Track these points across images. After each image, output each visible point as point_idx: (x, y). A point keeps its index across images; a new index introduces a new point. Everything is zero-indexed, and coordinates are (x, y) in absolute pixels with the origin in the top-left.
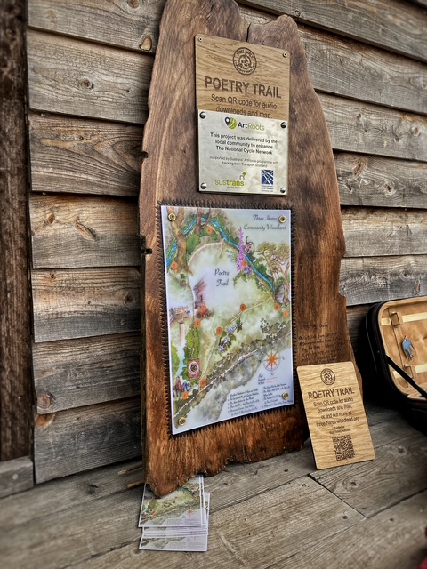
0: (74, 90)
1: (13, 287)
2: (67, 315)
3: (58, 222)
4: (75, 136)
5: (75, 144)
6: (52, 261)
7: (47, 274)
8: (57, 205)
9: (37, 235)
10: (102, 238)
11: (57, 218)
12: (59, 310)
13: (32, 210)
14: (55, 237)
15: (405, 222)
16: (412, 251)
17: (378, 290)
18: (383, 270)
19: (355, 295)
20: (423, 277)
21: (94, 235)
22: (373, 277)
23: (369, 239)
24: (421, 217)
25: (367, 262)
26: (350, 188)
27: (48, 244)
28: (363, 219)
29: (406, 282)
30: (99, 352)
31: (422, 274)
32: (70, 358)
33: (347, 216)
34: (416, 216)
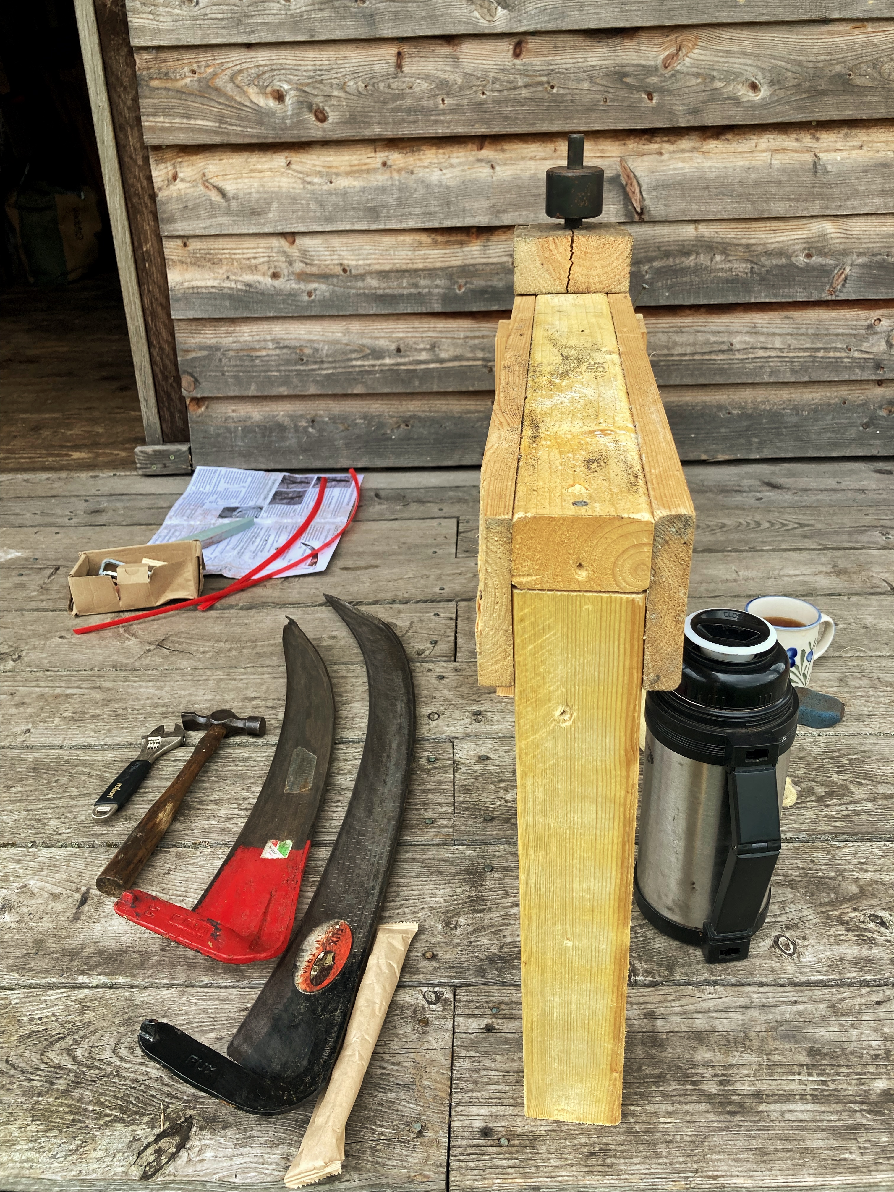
0: (177, 11)
1: (149, 256)
2: (204, 291)
3: (182, 180)
4: (186, 69)
5: (188, 80)
6: (181, 227)
7: (179, 242)
8: (180, 160)
9: (161, 195)
10: (234, 198)
11: (180, 175)
12: (195, 284)
13: (153, 167)
14: (179, 199)
15: (809, 150)
16: (827, 208)
17: (727, 281)
18: (748, 246)
19: (669, 288)
20: (861, 260)
21: (223, 194)
22: (718, 258)
23: (707, 188)
24: (861, 136)
25: (706, 231)
26: (650, 96)
27: (174, 207)
28: (693, 150)
29: (808, 269)
30: (247, 338)
31: (860, 254)
32: (214, 341)
33: (654, 146)
34: (846, 135)
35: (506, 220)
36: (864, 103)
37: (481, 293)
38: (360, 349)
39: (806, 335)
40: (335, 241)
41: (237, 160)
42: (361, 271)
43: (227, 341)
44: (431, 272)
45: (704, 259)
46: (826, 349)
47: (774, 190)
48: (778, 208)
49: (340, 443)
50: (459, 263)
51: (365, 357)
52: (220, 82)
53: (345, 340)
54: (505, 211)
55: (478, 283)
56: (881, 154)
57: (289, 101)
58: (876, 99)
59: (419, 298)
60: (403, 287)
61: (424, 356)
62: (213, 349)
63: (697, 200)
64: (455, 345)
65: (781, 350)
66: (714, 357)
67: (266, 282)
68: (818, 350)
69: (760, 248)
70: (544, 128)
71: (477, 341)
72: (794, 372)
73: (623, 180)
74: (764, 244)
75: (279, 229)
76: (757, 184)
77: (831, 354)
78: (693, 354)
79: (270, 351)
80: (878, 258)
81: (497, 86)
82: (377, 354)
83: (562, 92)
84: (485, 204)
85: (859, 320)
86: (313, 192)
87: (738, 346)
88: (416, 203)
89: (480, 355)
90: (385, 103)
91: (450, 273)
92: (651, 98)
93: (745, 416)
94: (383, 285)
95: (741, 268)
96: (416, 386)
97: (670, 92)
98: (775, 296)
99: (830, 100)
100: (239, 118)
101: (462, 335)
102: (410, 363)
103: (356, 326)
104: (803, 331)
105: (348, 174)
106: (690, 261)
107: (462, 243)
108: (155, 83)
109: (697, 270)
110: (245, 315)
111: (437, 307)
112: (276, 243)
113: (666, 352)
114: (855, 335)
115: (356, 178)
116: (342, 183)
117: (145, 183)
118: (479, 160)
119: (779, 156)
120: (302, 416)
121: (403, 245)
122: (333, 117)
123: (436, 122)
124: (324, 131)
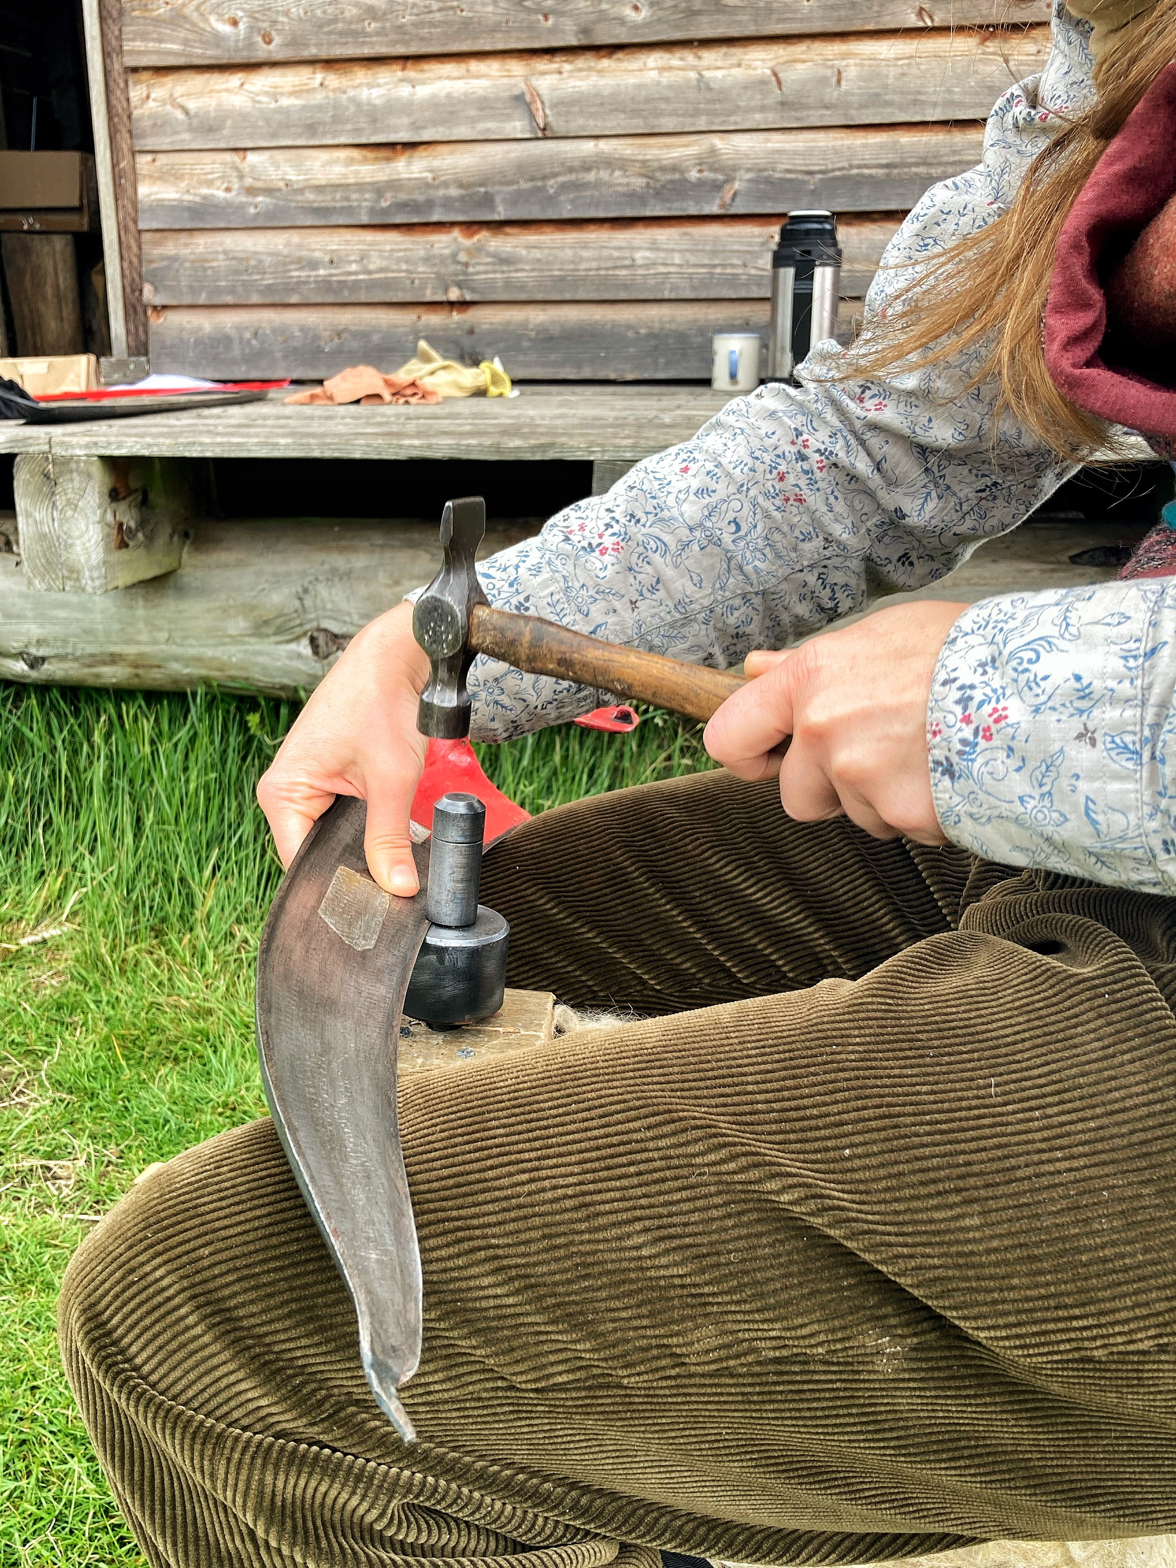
1: (125, 172)
2: (167, 203)
3: (154, 100)
5: (162, 10)
6: (150, 143)
7: (149, 157)
8: (152, 80)
9: (136, 113)
10: (195, 116)
11: (153, 96)
12: (160, 196)
13: (131, 90)
14: (151, 116)
15: (693, 68)
16: (712, 123)
17: (624, 195)
18: (644, 162)
19: (572, 202)
20: (749, 176)
21: (186, 112)
22: (617, 173)
23: (602, 104)
24: (737, 53)
25: (604, 146)
26: (546, 17)
27: (146, 123)
28: (589, 69)
29: (701, 184)
30: (201, 249)
31: (748, 170)
32: (173, 252)
33: (555, 66)
34: (726, 55)
35: (426, 135)
36: (735, 22)
37: (402, 206)
38: (299, 260)
39: (703, 251)
40: (279, 155)
41: (198, 81)
42: (301, 186)
43: (184, 252)
44: (361, 187)
45: (604, 175)
46: (723, 266)
47: (663, 106)
48: (668, 124)
49: (278, 355)
50: (385, 178)
51: (301, 269)
52: (187, 11)
53: (285, 252)
54: (424, 128)
55: (403, 197)
56: (759, 72)
57: (242, 26)
58: (746, 17)
59: (349, 210)
60: (335, 200)
61: (354, 267)
62: (174, 259)
63: (593, 115)
64: (382, 258)
65: (680, 266)
66: (617, 272)
67: (221, 194)
68: (715, 266)
69: (656, 164)
70: (454, 48)
71: (401, 254)
72: (693, 288)
73: (528, 98)
74: (659, 160)
75: (232, 145)
76: (648, 100)
77: (729, 271)
78: (599, 269)
79: (221, 262)
80: (766, 174)
81: (415, 11)
82: (314, 265)
83: (470, 14)
84: (405, 121)
85: (753, 236)
86: (261, 110)
87: (640, 262)
88: (348, 120)
89: (404, 267)
90: (321, 26)
91: (379, 189)
92: (546, 19)
93: (651, 335)
94: (320, 198)
95: (638, 183)
96: (346, 297)
97: (563, 14)
98: (670, 209)
99: (704, 19)
100: (201, 41)
101: (388, 248)
102: (342, 274)
103: (295, 237)
104: (700, 247)
105: (292, 94)
106: (591, 177)
107: (388, 159)
108: (136, 13)
109: (598, 184)
110: (200, 226)
111: (365, 220)
112: (229, 157)
113: (572, 267)
114: (749, 252)
115: (297, 98)
116: (285, 102)
117: (125, 104)
118: (402, 80)
119: (666, 74)
120: (247, 328)
121: (336, 161)
122: (277, 40)
123: (363, 43)
124: (270, 52)
